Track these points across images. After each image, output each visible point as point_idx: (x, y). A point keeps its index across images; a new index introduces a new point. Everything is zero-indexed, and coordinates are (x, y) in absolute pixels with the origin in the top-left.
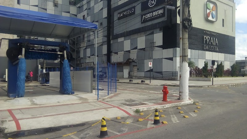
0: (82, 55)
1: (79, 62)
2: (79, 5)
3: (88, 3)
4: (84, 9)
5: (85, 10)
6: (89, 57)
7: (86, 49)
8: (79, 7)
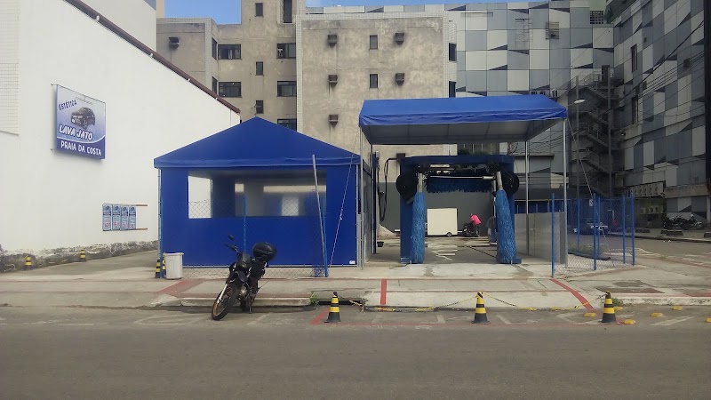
0: (629, 163)
1: (621, 184)
2: (618, 20)
3: (646, 7)
4: (635, 28)
5: (637, 31)
6: (652, 167)
7: (641, 142)
8: (620, 25)
